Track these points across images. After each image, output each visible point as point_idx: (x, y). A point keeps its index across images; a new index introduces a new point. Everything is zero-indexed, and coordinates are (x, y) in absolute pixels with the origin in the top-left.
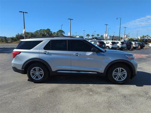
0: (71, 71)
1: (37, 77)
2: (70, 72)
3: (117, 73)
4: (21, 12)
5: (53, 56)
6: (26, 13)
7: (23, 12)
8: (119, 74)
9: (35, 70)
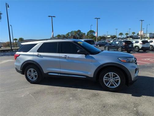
0: (61, 73)
1: (32, 78)
2: (59, 75)
3: (109, 79)
4: (50, 16)
5: (44, 58)
6: (54, 17)
7: (52, 17)
8: (112, 80)
9: (30, 71)
